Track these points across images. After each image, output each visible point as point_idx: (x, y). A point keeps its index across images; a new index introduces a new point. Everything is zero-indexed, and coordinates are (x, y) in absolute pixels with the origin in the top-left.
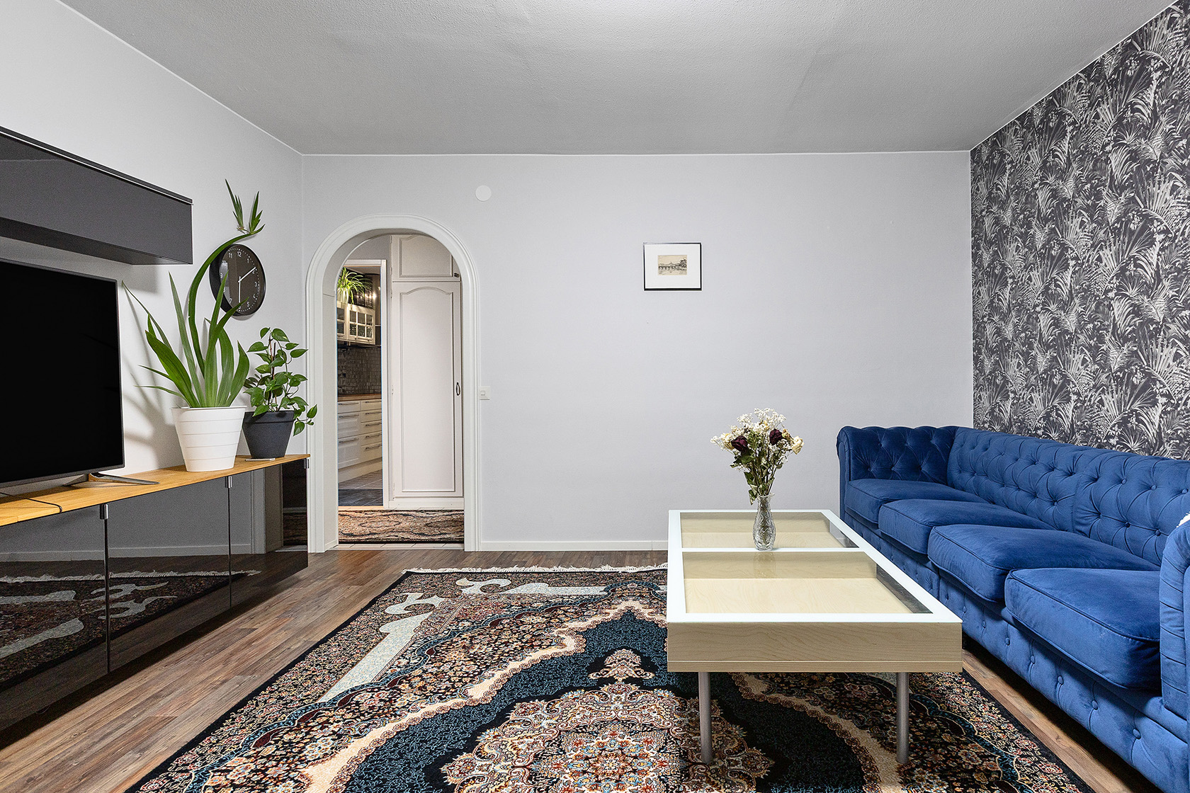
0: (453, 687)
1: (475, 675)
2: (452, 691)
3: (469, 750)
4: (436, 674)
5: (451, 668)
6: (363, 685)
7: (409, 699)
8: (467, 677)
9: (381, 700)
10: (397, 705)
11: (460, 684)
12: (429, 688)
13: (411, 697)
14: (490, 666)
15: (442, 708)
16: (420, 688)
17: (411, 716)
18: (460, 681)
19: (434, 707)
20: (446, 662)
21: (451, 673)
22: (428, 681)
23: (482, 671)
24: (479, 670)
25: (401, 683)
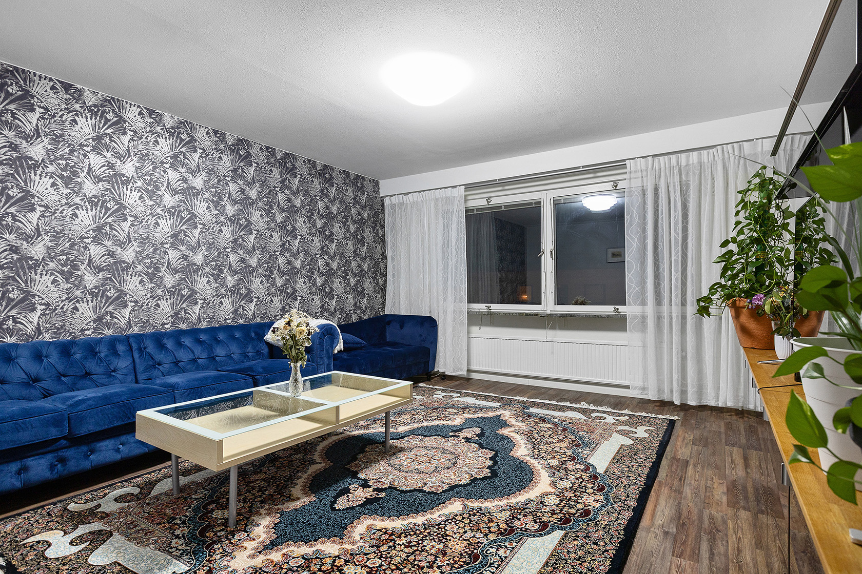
0: (470, 515)
1: (452, 520)
2: (472, 513)
3: (476, 479)
4: (478, 529)
5: (465, 532)
6: (534, 537)
7: (501, 515)
8: (457, 520)
9: (519, 519)
10: (509, 513)
11: (465, 516)
12: (486, 519)
13: (499, 515)
14: (436, 525)
15: (482, 502)
16: (492, 521)
17: (501, 504)
18: (463, 518)
19: (486, 505)
20: (466, 540)
21: (467, 528)
22: (485, 526)
23: (445, 522)
24: (447, 523)
25: (505, 530)
